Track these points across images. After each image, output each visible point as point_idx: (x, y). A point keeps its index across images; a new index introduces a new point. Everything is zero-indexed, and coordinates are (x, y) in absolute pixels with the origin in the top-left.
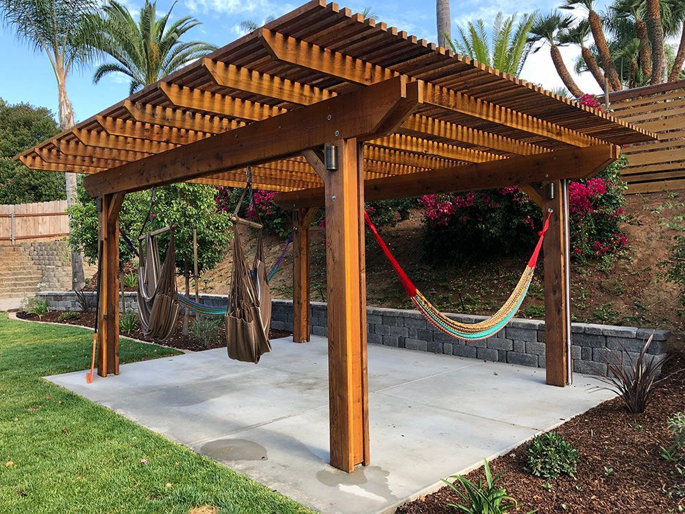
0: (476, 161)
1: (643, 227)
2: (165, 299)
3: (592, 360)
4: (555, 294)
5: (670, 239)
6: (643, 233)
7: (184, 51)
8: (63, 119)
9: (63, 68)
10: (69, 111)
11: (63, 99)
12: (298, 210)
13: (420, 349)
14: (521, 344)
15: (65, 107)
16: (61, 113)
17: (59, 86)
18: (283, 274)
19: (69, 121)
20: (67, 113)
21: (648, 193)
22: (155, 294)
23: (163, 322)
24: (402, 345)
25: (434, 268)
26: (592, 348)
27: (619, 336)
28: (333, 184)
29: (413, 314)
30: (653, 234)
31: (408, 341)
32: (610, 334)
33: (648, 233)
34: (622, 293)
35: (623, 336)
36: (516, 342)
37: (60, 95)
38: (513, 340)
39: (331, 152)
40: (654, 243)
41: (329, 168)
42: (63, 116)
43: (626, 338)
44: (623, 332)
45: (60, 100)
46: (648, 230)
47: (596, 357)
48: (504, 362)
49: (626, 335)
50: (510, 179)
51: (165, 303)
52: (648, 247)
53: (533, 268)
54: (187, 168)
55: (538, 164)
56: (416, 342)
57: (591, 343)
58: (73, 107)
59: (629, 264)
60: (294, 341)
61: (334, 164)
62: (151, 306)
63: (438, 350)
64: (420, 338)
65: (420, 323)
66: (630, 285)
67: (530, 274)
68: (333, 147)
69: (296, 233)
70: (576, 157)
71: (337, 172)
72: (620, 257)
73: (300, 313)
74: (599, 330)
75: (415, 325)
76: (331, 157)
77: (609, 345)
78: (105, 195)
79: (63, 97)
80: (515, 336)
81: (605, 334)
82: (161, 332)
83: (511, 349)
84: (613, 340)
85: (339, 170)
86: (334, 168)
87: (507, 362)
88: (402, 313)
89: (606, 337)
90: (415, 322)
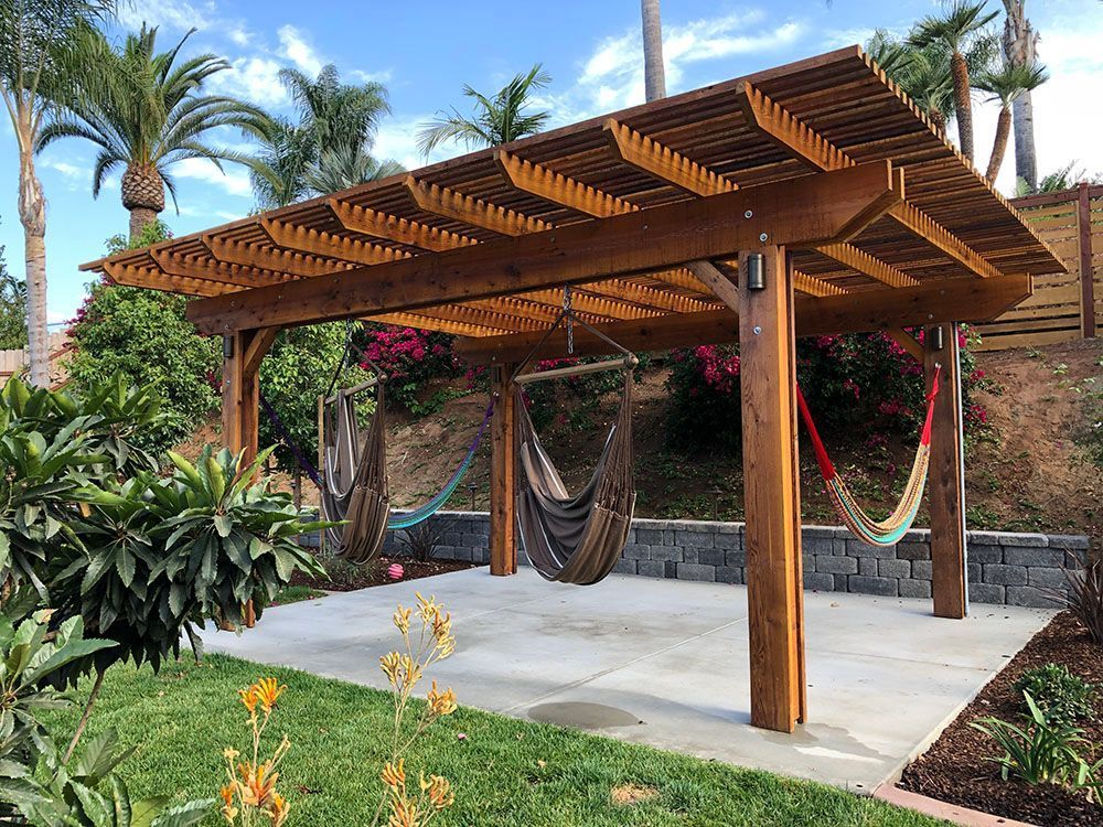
0: (816, 294)
1: (1003, 398)
2: (368, 495)
3: (983, 582)
4: (945, 485)
5: (1045, 415)
6: (1004, 406)
7: (199, 111)
8: (27, 210)
9: (30, 125)
10: (38, 197)
11: (27, 176)
12: (500, 365)
13: (704, 579)
14: (871, 563)
15: (32, 191)
16: (24, 201)
17: (22, 154)
18: (428, 472)
19: (38, 214)
20: (34, 201)
21: (989, 351)
22: (353, 486)
23: (364, 533)
24: (671, 573)
25: (690, 459)
26: (982, 565)
27: (1023, 546)
28: (755, 309)
29: (691, 526)
30: (1018, 406)
31: (682, 567)
32: (1010, 544)
33: (1011, 406)
34: (997, 489)
35: (1029, 544)
36: (863, 560)
37: (23, 170)
38: (858, 558)
39: (757, 263)
40: (1022, 420)
41: (754, 286)
42: (27, 205)
43: (1034, 547)
44: (1029, 539)
45: (22, 177)
46: (1010, 401)
47: (988, 577)
48: (843, 591)
49: (1034, 544)
50: (872, 321)
51: (368, 501)
52: (1016, 426)
53: (929, 446)
54: (441, 287)
55: (916, 299)
56: (696, 567)
57: (980, 556)
58: (43, 190)
59: (996, 449)
60: (492, 573)
61: (760, 280)
62: (345, 509)
63: (735, 578)
64: (703, 562)
65: (702, 538)
66: (1004, 478)
67: (925, 454)
68: (760, 256)
69: (497, 401)
70: (976, 291)
71: (763, 293)
72: (981, 440)
73: (504, 527)
74: (994, 537)
75: (695, 543)
76: (757, 270)
77: (1008, 560)
78: (240, 332)
79: (27, 174)
80: (863, 552)
81: (1004, 543)
82: (361, 550)
83: (856, 572)
84: (1014, 551)
85: (769, 290)
86: (760, 286)
87: (849, 591)
88: (673, 525)
89: (1003, 547)
90: (694, 538)
